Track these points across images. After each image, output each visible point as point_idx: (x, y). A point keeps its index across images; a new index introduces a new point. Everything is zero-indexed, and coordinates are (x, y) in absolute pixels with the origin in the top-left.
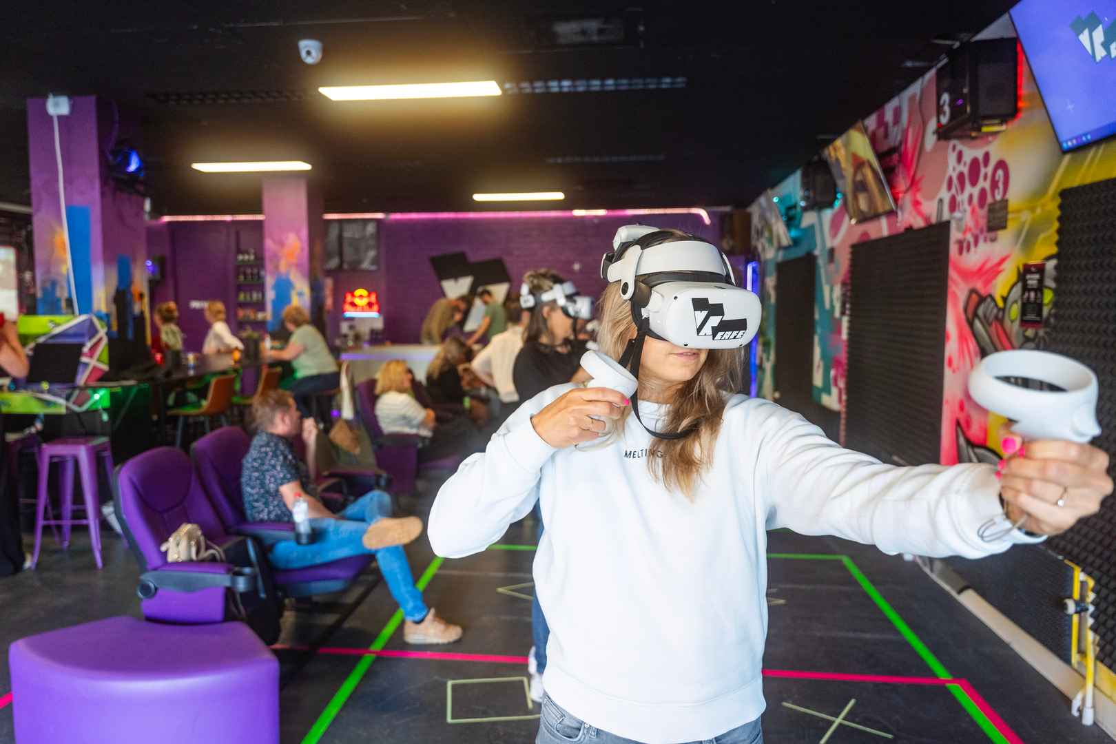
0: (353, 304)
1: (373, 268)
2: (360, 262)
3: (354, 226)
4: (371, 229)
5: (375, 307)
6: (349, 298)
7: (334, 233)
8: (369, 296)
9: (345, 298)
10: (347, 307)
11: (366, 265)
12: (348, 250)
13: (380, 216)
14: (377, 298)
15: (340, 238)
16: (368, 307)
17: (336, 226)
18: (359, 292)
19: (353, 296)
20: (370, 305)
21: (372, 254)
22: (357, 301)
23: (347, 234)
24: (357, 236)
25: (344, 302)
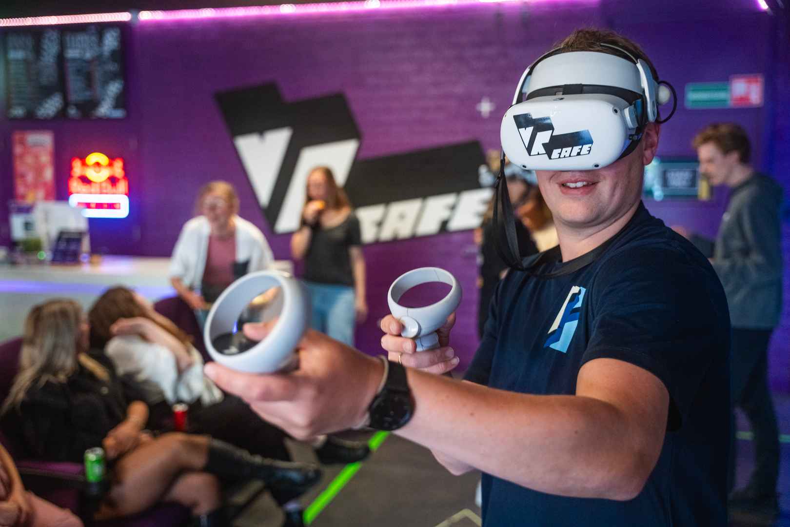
0: (85, 180)
1: (118, 114)
2: (94, 104)
3: (82, 38)
4: (111, 41)
5: (123, 186)
6: (77, 169)
7: (50, 49)
8: (110, 165)
9: (71, 168)
10: (75, 185)
11: (105, 109)
12: (75, 84)
13: (124, 17)
14: (125, 168)
15: (61, 59)
16: (109, 186)
17: (54, 35)
18: (95, 157)
19: (84, 164)
20: (113, 180)
21: (114, 88)
22: (91, 174)
23: (72, 53)
24: (88, 55)
25: (70, 176)
